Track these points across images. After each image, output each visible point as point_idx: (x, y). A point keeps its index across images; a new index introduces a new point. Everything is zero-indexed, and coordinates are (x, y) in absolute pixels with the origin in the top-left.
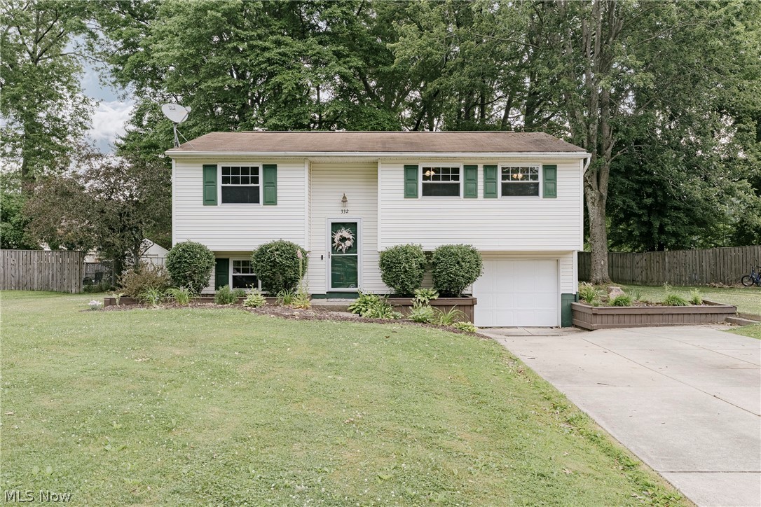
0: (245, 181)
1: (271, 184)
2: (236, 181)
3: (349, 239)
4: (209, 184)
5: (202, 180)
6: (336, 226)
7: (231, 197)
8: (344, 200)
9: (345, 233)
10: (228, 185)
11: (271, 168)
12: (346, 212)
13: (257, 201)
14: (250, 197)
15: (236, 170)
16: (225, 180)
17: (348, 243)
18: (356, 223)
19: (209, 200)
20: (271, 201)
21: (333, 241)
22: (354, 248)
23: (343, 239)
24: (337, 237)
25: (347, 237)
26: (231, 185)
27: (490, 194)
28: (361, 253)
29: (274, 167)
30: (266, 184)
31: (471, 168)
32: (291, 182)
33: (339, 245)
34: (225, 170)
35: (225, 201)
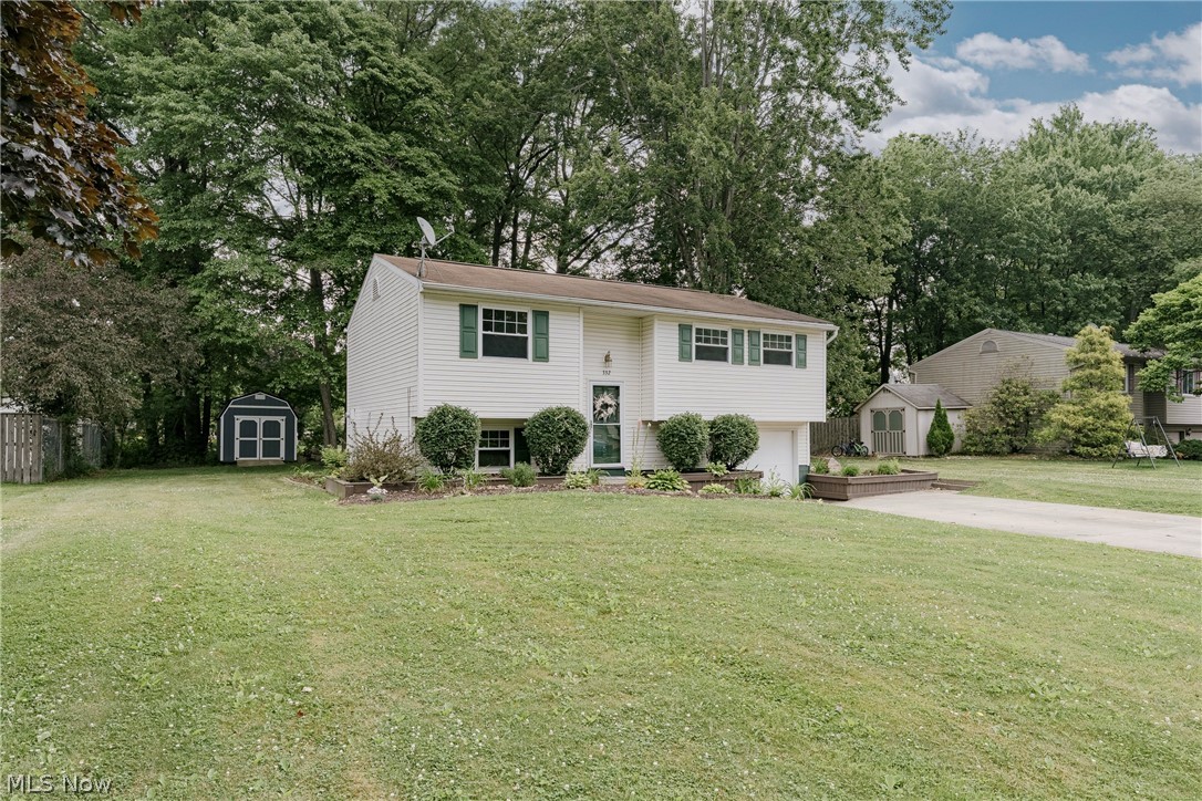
0: (511, 329)
1: (542, 334)
2: (499, 328)
3: (611, 406)
4: (467, 329)
5: (458, 323)
6: (599, 390)
7: (494, 348)
8: (607, 359)
9: (607, 399)
10: (489, 332)
11: (542, 316)
12: (608, 373)
13: (525, 356)
14: (516, 349)
15: (500, 314)
16: (487, 326)
17: (611, 410)
18: (617, 388)
19: (467, 351)
20: (542, 356)
21: (595, 409)
22: (616, 417)
23: (606, 406)
24: (599, 403)
25: (609, 403)
26: (493, 333)
27: (753, 361)
28: (624, 422)
29: (546, 314)
30: (536, 333)
31: (738, 333)
32: (565, 333)
33: (600, 412)
34: (487, 313)
35: (486, 353)
